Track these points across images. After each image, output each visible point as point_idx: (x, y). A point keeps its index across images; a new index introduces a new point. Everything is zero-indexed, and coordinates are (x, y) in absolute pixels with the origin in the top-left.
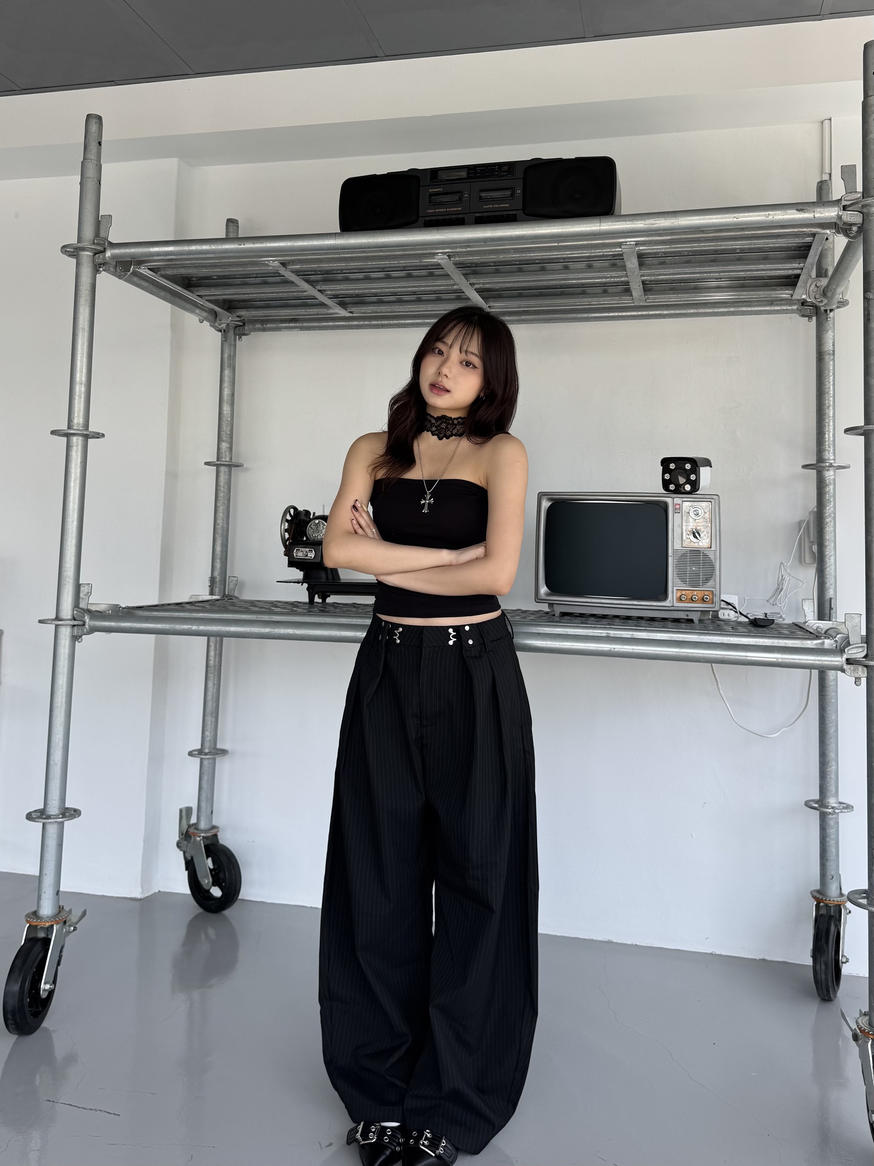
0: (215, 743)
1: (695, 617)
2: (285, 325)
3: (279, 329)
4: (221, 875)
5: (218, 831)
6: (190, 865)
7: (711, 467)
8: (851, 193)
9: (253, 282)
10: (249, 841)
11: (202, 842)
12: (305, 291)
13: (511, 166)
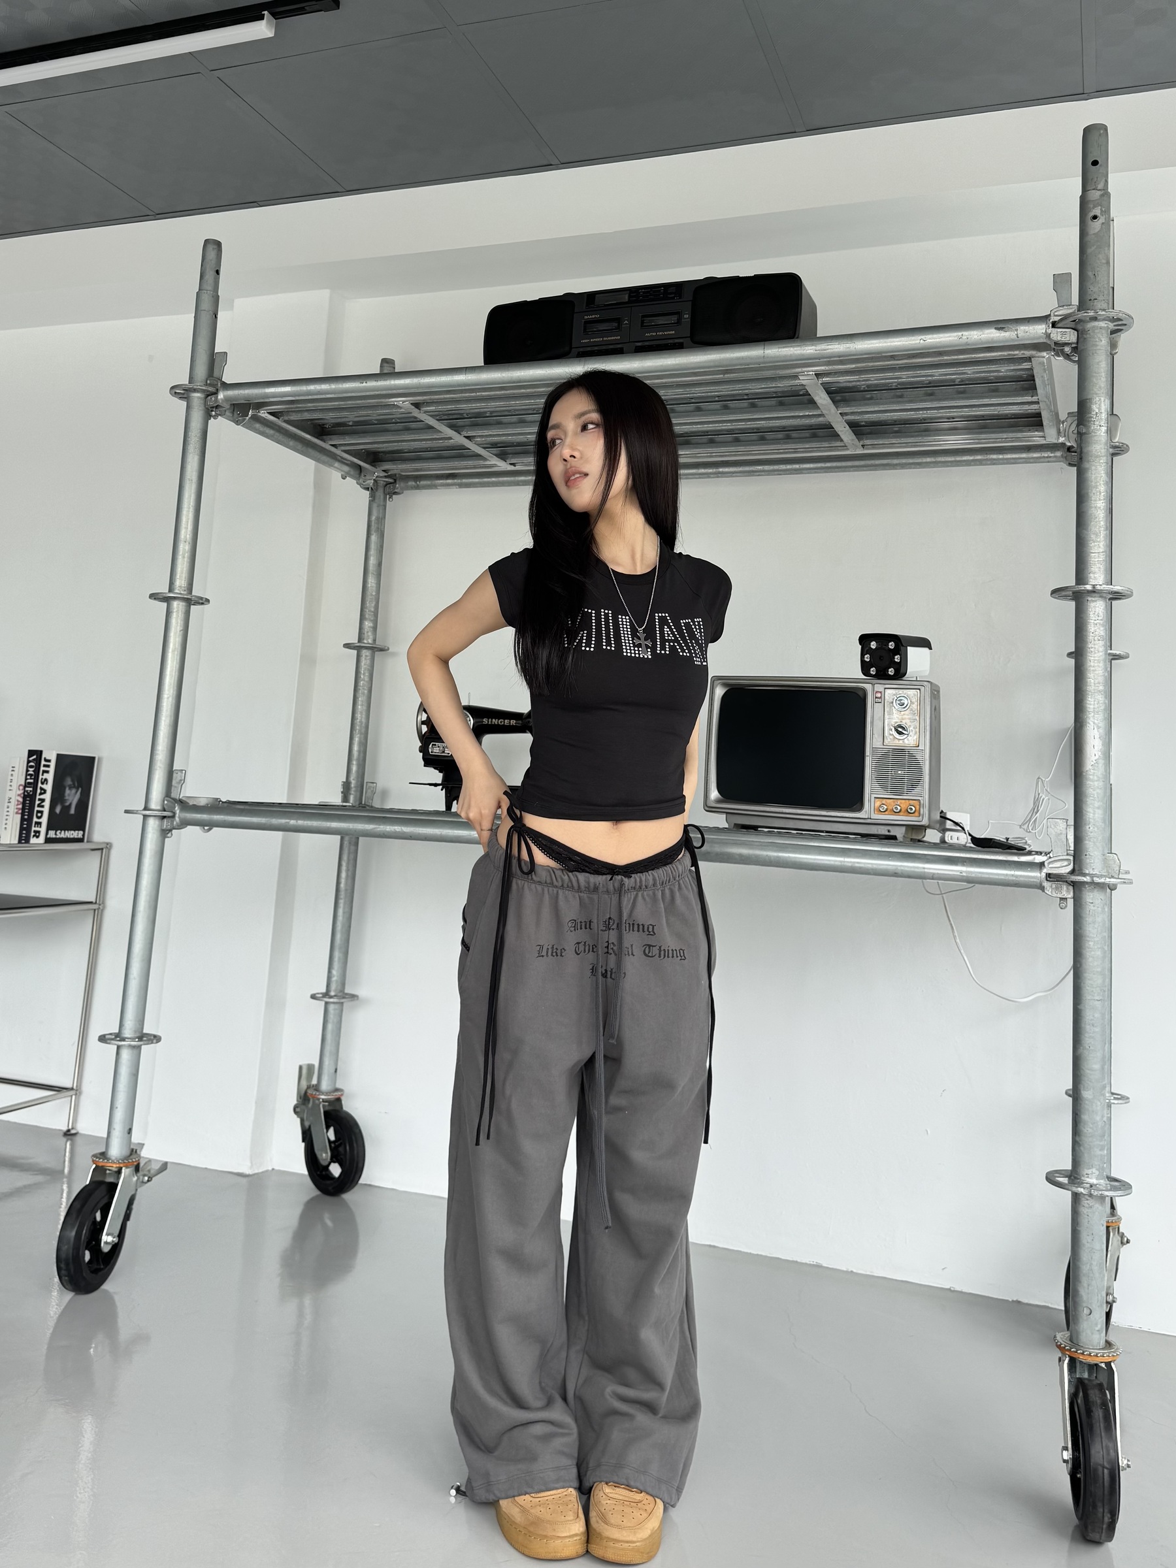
0: (343, 984)
1: (899, 833)
2: (441, 481)
3: (435, 487)
4: (341, 1149)
5: (342, 1095)
6: (307, 1136)
7: (931, 648)
8: (1063, 306)
9: (393, 429)
10: (380, 1112)
11: (321, 1106)
12: (450, 438)
13: (678, 287)
